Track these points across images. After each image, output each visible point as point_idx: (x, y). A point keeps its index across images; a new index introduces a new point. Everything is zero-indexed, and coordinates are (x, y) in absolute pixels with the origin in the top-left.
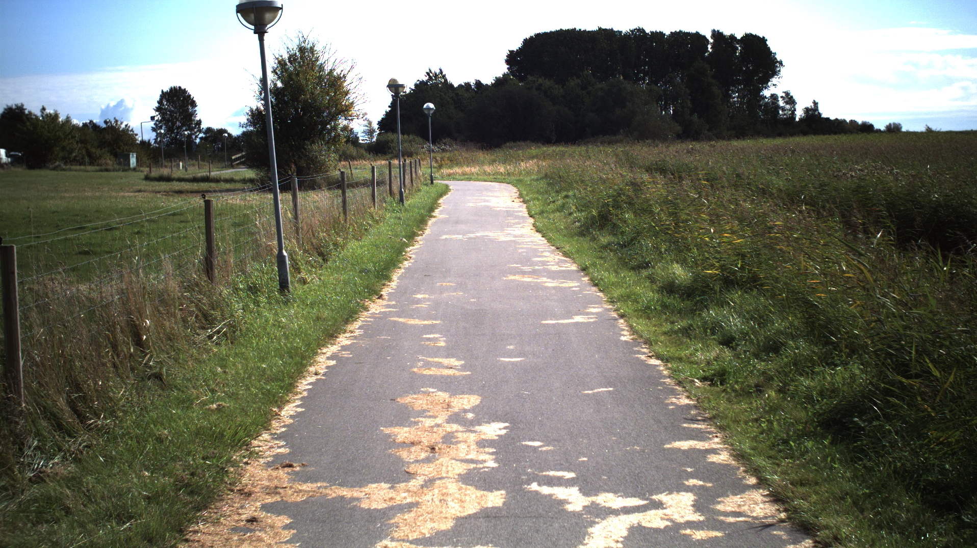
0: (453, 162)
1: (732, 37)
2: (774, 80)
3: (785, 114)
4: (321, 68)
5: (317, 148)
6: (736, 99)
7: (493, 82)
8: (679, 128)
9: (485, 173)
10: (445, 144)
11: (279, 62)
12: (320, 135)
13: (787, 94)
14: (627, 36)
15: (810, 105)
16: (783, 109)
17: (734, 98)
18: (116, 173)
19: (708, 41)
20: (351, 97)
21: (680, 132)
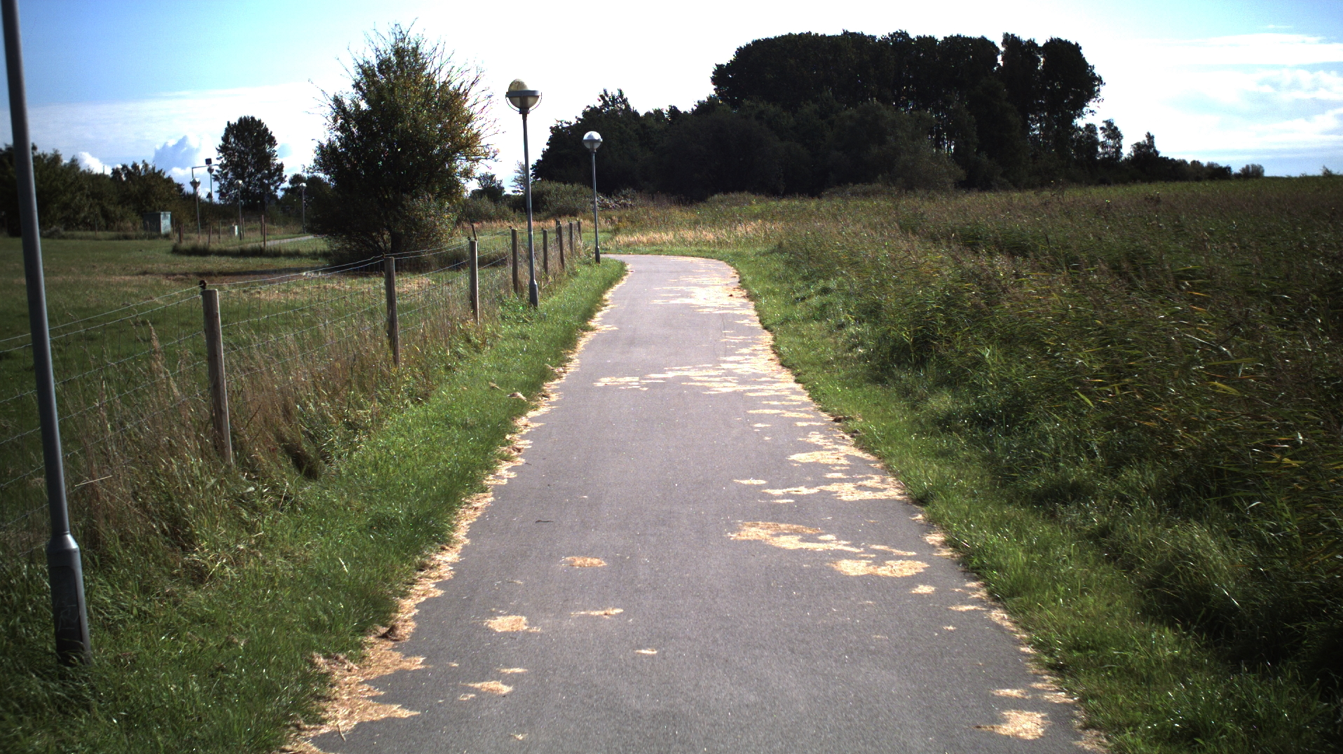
0: (637, 224)
1: (1031, 44)
2: (1092, 105)
3: (1106, 153)
4: (430, 81)
5: (423, 205)
6: (1037, 132)
7: (695, 108)
8: (961, 173)
9: (683, 241)
10: (625, 197)
11: (364, 72)
12: (427, 184)
13: (1109, 124)
14: (885, 42)
15: (1142, 139)
16: (1104, 145)
17: (1034, 130)
18: (139, 242)
19: (997, 49)
20: (476, 126)
21: (964, 178)
